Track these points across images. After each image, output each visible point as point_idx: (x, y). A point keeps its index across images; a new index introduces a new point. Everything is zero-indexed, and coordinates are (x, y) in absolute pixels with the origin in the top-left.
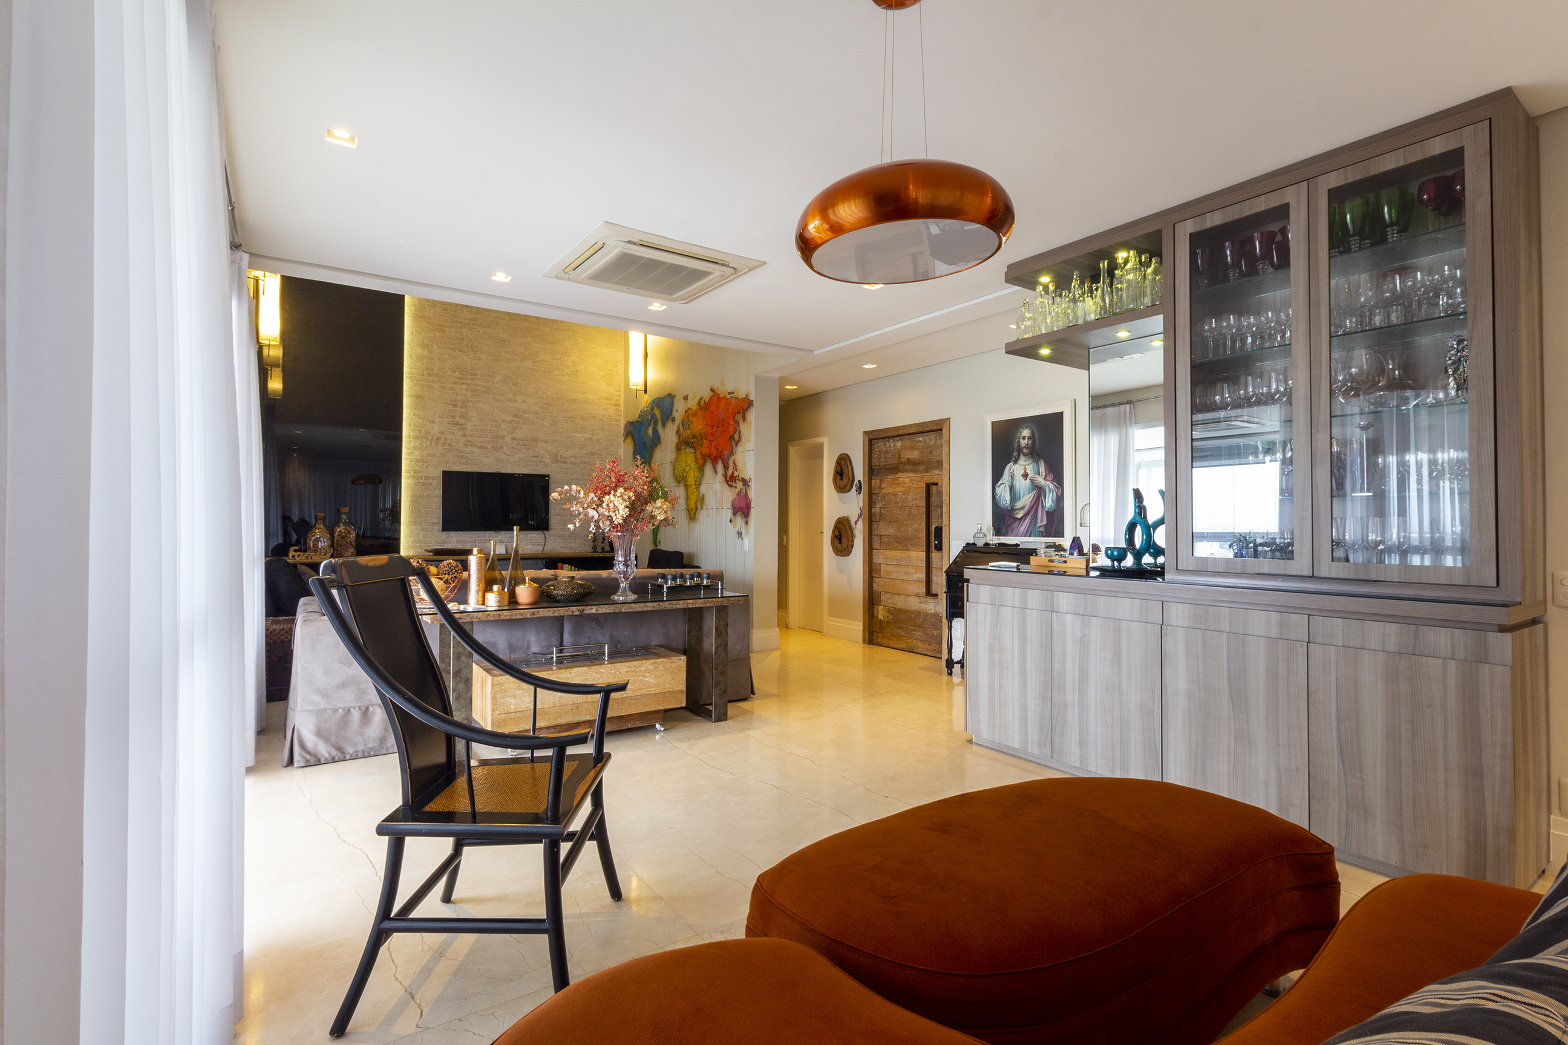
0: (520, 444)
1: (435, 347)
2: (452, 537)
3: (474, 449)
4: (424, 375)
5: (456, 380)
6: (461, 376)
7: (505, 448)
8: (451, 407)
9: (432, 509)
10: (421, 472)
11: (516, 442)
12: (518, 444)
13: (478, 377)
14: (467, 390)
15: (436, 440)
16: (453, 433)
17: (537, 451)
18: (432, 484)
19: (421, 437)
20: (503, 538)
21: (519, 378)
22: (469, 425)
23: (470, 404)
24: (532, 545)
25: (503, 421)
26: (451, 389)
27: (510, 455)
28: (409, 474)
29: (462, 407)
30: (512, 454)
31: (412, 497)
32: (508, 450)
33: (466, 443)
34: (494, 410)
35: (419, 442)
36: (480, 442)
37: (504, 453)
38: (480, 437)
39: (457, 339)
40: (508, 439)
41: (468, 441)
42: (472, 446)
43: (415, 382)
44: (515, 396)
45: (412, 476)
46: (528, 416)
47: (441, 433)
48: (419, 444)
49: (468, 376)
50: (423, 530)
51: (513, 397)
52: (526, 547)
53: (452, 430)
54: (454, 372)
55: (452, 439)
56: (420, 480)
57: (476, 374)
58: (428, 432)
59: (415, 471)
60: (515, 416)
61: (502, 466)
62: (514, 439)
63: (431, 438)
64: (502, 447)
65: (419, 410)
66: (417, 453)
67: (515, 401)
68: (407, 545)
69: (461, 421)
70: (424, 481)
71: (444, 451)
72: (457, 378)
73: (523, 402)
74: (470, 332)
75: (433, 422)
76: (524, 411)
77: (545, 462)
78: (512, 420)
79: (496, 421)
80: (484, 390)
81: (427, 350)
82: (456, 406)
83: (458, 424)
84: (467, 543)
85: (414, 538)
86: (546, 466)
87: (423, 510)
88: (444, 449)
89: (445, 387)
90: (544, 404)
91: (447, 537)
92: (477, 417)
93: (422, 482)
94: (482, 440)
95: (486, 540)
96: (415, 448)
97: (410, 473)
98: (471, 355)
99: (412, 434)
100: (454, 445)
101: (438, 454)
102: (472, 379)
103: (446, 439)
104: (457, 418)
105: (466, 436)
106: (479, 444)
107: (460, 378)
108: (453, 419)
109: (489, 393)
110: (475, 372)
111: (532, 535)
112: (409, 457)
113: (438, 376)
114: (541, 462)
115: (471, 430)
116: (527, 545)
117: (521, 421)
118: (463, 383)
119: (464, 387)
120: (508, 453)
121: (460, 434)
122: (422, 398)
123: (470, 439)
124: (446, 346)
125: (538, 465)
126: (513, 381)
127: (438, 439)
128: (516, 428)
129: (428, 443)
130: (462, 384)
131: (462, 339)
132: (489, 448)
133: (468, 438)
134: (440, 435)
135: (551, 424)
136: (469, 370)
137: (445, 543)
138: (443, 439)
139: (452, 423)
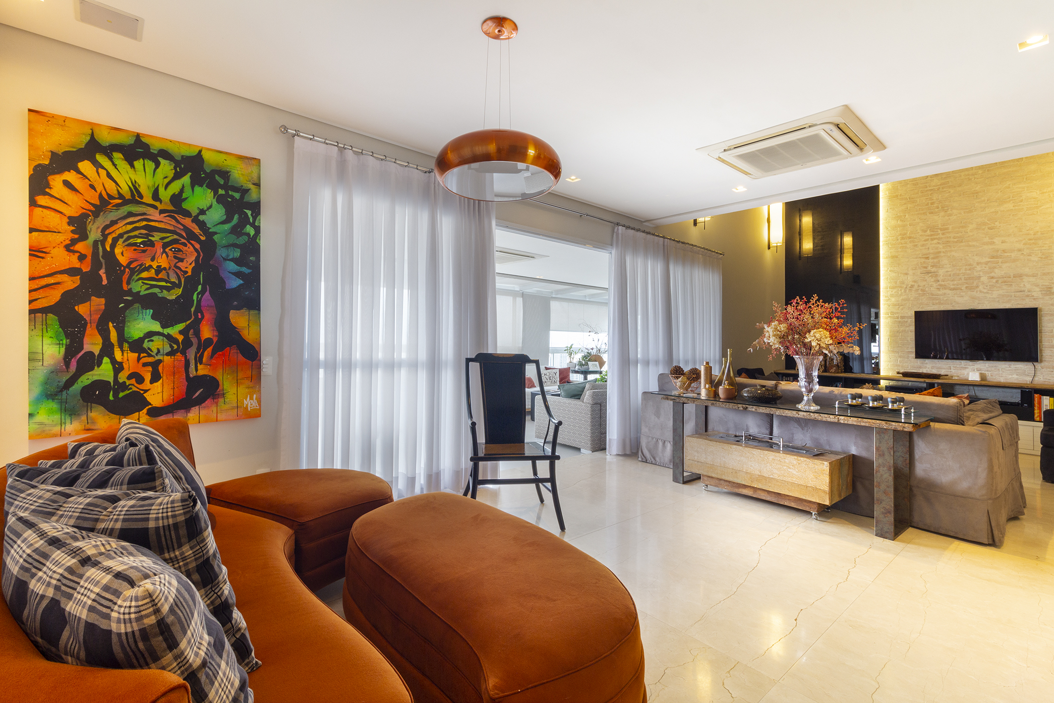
0: (1000, 282)
1: (907, 216)
2: (927, 363)
3: (947, 291)
4: (898, 240)
5: (927, 237)
6: (932, 233)
7: (981, 287)
8: (923, 260)
9: (908, 341)
10: (897, 313)
11: (994, 281)
12: (997, 282)
13: (950, 230)
14: (939, 243)
15: (910, 287)
16: (926, 280)
17: (1022, 285)
18: (907, 322)
19: (896, 287)
20: (981, 367)
21: (996, 221)
22: (941, 272)
23: (942, 254)
24: (1017, 375)
25: (978, 264)
26: (923, 245)
27: (988, 293)
28: (887, 316)
29: (933, 258)
30: (990, 292)
31: (890, 332)
32: (985, 289)
33: (939, 287)
34: (968, 255)
35: (894, 291)
36: (953, 285)
37: (981, 292)
38: (953, 281)
39: (927, 204)
40: (984, 279)
41: (941, 285)
42: (945, 289)
43: (890, 246)
44: (992, 239)
45: (890, 317)
46: (1009, 254)
47: (915, 282)
48: (895, 292)
49: (940, 232)
50: (900, 357)
51: (990, 241)
52: (1010, 376)
53: (924, 278)
54: (926, 231)
55: (925, 286)
56: (897, 320)
57: (947, 229)
58: (903, 283)
59: (892, 313)
60: (993, 257)
61: (979, 303)
62: (992, 278)
63: (905, 286)
64: (977, 287)
65: (894, 266)
66: (893, 299)
67: (993, 243)
68: (887, 367)
69: (933, 270)
70: (900, 320)
71: (917, 295)
72: (929, 236)
73: (1002, 243)
74: (940, 196)
75: (907, 274)
76: (1003, 251)
77: (1033, 296)
78: (989, 261)
79: (970, 265)
80: (956, 240)
81: (901, 220)
82: (927, 258)
83: (931, 273)
84: (942, 369)
85: (892, 363)
86: (1034, 299)
87: (900, 342)
88: (918, 294)
89: (917, 245)
90: (1030, 240)
91: (922, 363)
92: (950, 264)
93: (898, 321)
94: (955, 282)
95: (962, 367)
96: (892, 296)
97: (888, 314)
98: (942, 214)
99: (889, 285)
100: (927, 289)
101: (912, 299)
102: (943, 234)
103: (919, 286)
104: (929, 268)
105: (938, 281)
106: (952, 287)
107: (931, 235)
108: (925, 269)
109: (962, 242)
110: (946, 227)
111: (1017, 366)
112: (887, 303)
113: (910, 238)
114: (1028, 296)
115: (943, 276)
116: (1012, 375)
117: (1000, 260)
118: (935, 239)
119: (935, 241)
120: (985, 291)
121: (932, 280)
122: (897, 257)
123: (943, 283)
124: (917, 213)
125: (1024, 299)
126: (990, 226)
127: (912, 286)
128: (995, 268)
129: (903, 291)
130: (932, 240)
131: (932, 204)
132: (963, 288)
133: (940, 283)
134: (913, 284)
135: (1041, 258)
136: (940, 227)
137: (920, 368)
138: (916, 286)
139: (925, 272)
